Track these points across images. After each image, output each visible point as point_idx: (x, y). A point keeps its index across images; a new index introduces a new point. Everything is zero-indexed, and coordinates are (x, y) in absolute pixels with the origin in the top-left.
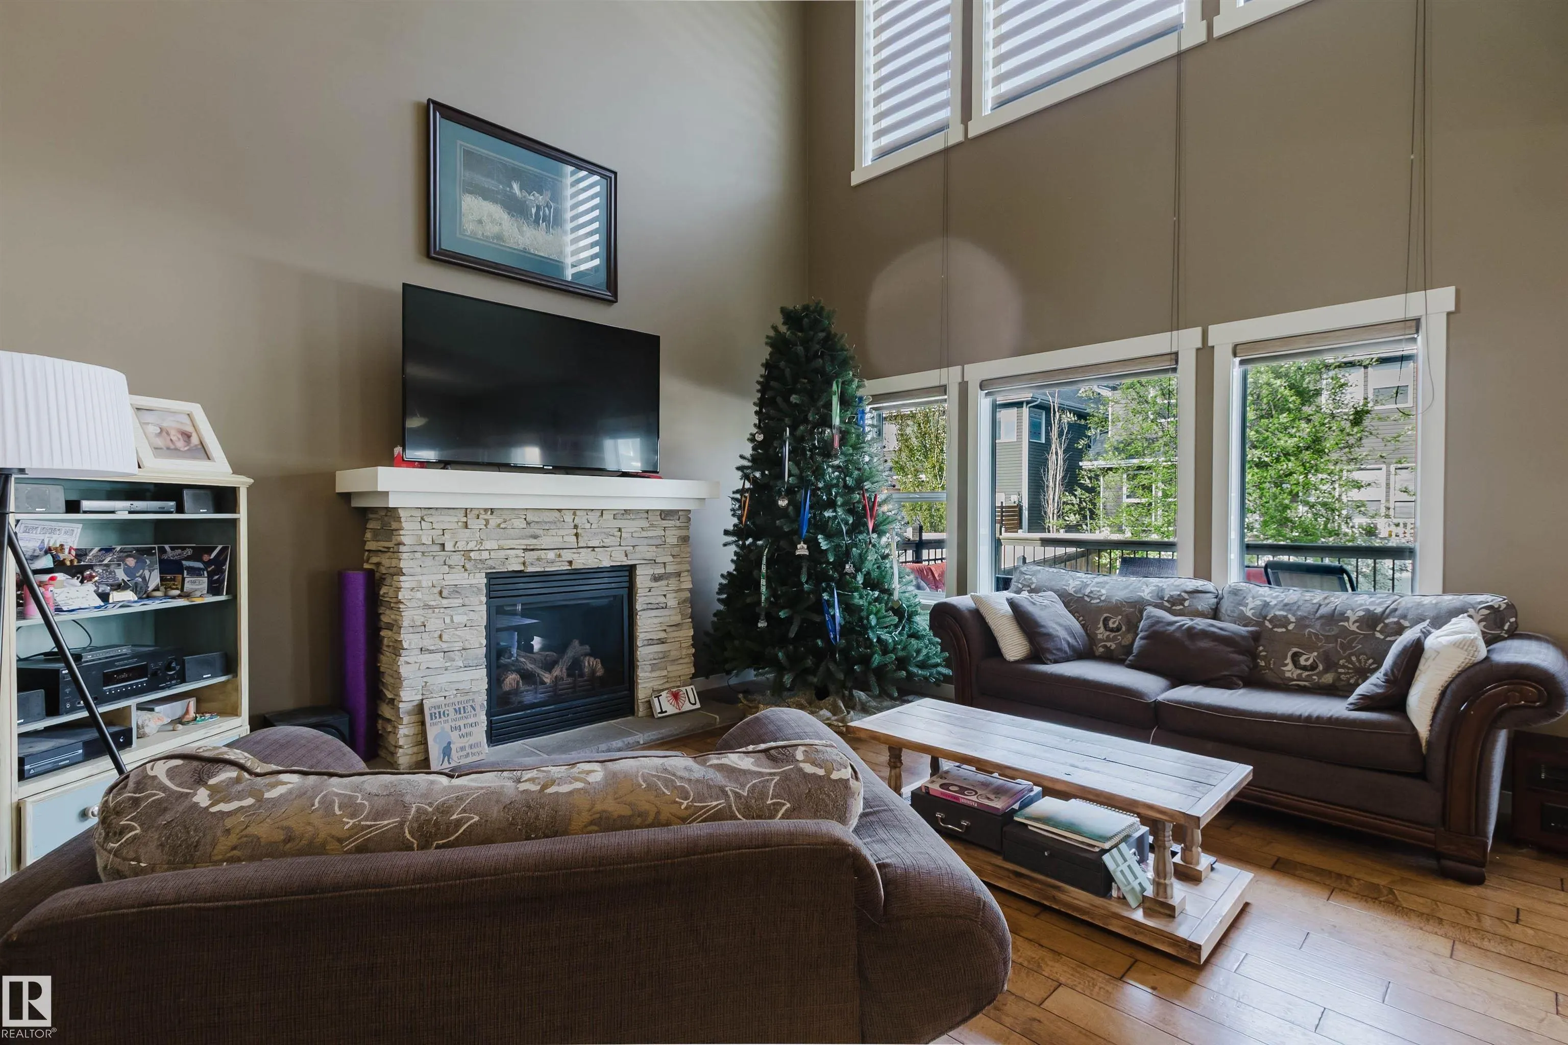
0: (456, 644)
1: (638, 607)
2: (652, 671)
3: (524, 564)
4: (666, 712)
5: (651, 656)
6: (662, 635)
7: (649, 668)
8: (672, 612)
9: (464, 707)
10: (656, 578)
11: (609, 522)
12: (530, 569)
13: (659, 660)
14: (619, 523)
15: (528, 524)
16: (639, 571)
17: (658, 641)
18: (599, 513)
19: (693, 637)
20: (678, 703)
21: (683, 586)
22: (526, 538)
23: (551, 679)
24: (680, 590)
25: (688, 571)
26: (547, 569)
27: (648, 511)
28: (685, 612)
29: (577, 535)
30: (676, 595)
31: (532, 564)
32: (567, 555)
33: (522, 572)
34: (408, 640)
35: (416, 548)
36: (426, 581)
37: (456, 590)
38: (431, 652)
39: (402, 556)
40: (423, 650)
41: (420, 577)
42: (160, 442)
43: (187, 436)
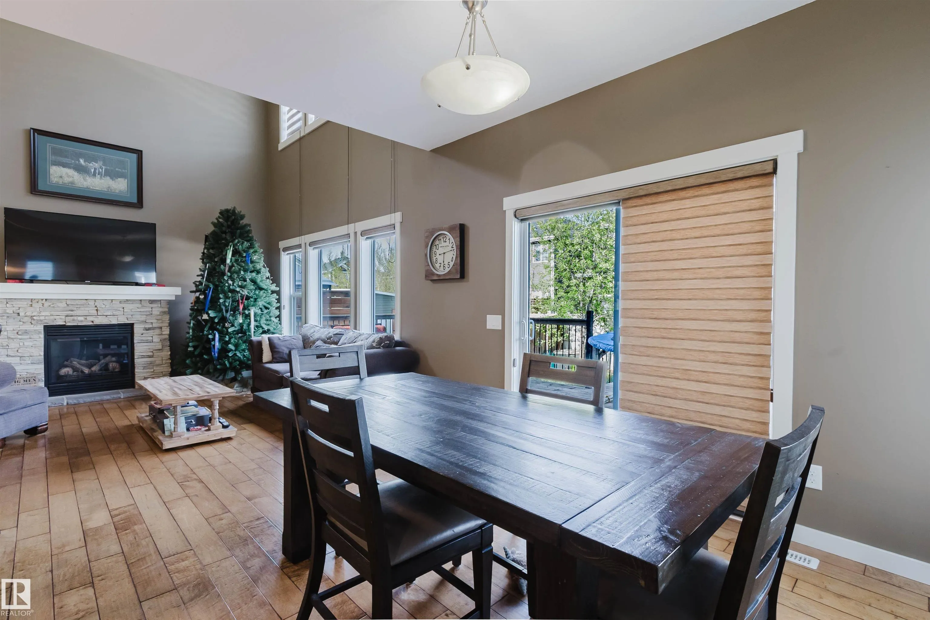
0: (25, 354)
2: (144, 369)
3: (65, 322)
6: (150, 354)
7: (142, 368)
8: (156, 344)
10: (147, 329)
11: (117, 305)
12: (69, 324)
13: (148, 365)
14: (123, 305)
15: (68, 305)
17: (147, 356)
19: (171, 355)
21: (164, 333)
22: (67, 311)
23: (89, 371)
24: (162, 334)
25: (167, 326)
26: (79, 324)
27: (141, 300)
28: (165, 344)
29: (97, 310)
30: (158, 337)
31: (69, 322)
32: (91, 319)
33: (65, 325)
36: (9, 328)
37: (26, 332)
38: (12, 356)
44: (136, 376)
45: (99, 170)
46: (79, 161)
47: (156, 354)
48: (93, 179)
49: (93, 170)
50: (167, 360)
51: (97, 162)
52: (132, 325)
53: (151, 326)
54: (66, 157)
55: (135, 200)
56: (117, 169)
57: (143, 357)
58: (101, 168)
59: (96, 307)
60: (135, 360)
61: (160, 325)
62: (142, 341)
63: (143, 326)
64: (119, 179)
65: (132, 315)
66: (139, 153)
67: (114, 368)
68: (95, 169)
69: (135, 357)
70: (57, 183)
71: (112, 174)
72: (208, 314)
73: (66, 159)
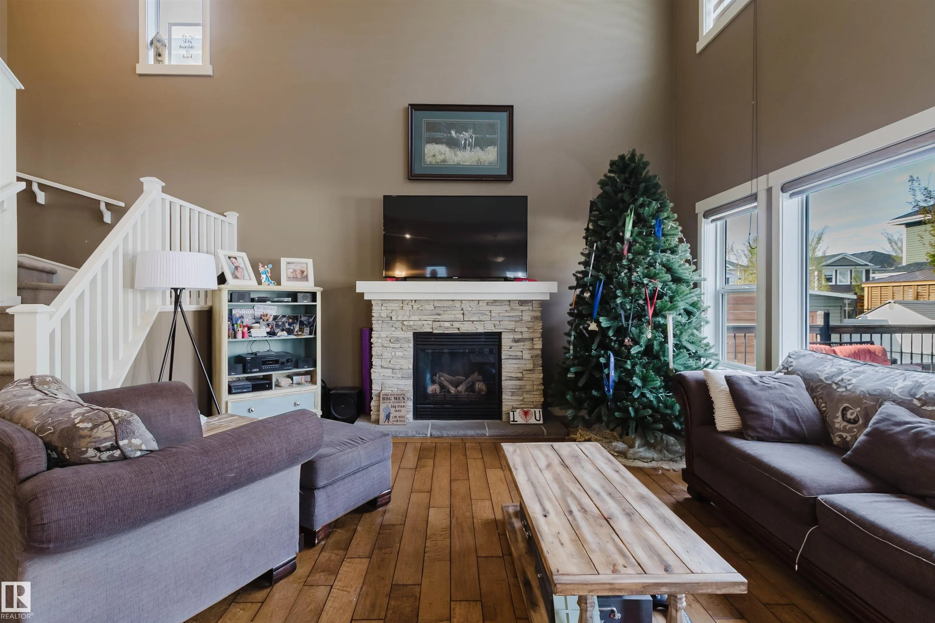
0: (396, 366)
1: (503, 357)
2: (512, 396)
3: (431, 327)
4: (517, 421)
5: (511, 387)
6: (520, 375)
7: (510, 394)
8: (527, 362)
9: (399, 397)
10: (516, 341)
11: (484, 308)
12: (435, 331)
13: (516, 390)
14: (490, 308)
15: (435, 307)
16: (504, 336)
17: (516, 379)
18: (477, 302)
19: (543, 378)
20: (526, 418)
21: (535, 347)
22: (434, 315)
23: (455, 391)
24: (533, 349)
25: (539, 338)
26: (445, 332)
27: (510, 301)
28: (537, 363)
29: (463, 314)
30: (529, 352)
31: (437, 329)
32: (457, 325)
33: (431, 332)
34: (375, 361)
35: (379, 319)
36: (383, 334)
37: (397, 340)
38: (386, 368)
39: (373, 322)
40: (382, 367)
41: (381, 333)
42: (291, 275)
43: (303, 272)
44: (504, 404)
45: (469, 140)
46: (451, 133)
47: (527, 375)
48: (464, 153)
49: (463, 142)
50: (539, 385)
51: (467, 132)
52: (500, 334)
53: (520, 337)
54: (439, 131)
55: (504, 172)
56: (487, 136)
57: (511, 378)
58: (471, 137)
59: (462, 309)
60: (503, 382)
61: (531, 336)
62: (511, 357)
63: (512, 337)
64: (489, 148)
65: (500, 321)
66: (509, 109)
67: (480, 390)
68: (466, 140)
69: (503, 378)
70: (431, 163)
71: (481, 144)
72: (599, 324)
73: (439, 133)
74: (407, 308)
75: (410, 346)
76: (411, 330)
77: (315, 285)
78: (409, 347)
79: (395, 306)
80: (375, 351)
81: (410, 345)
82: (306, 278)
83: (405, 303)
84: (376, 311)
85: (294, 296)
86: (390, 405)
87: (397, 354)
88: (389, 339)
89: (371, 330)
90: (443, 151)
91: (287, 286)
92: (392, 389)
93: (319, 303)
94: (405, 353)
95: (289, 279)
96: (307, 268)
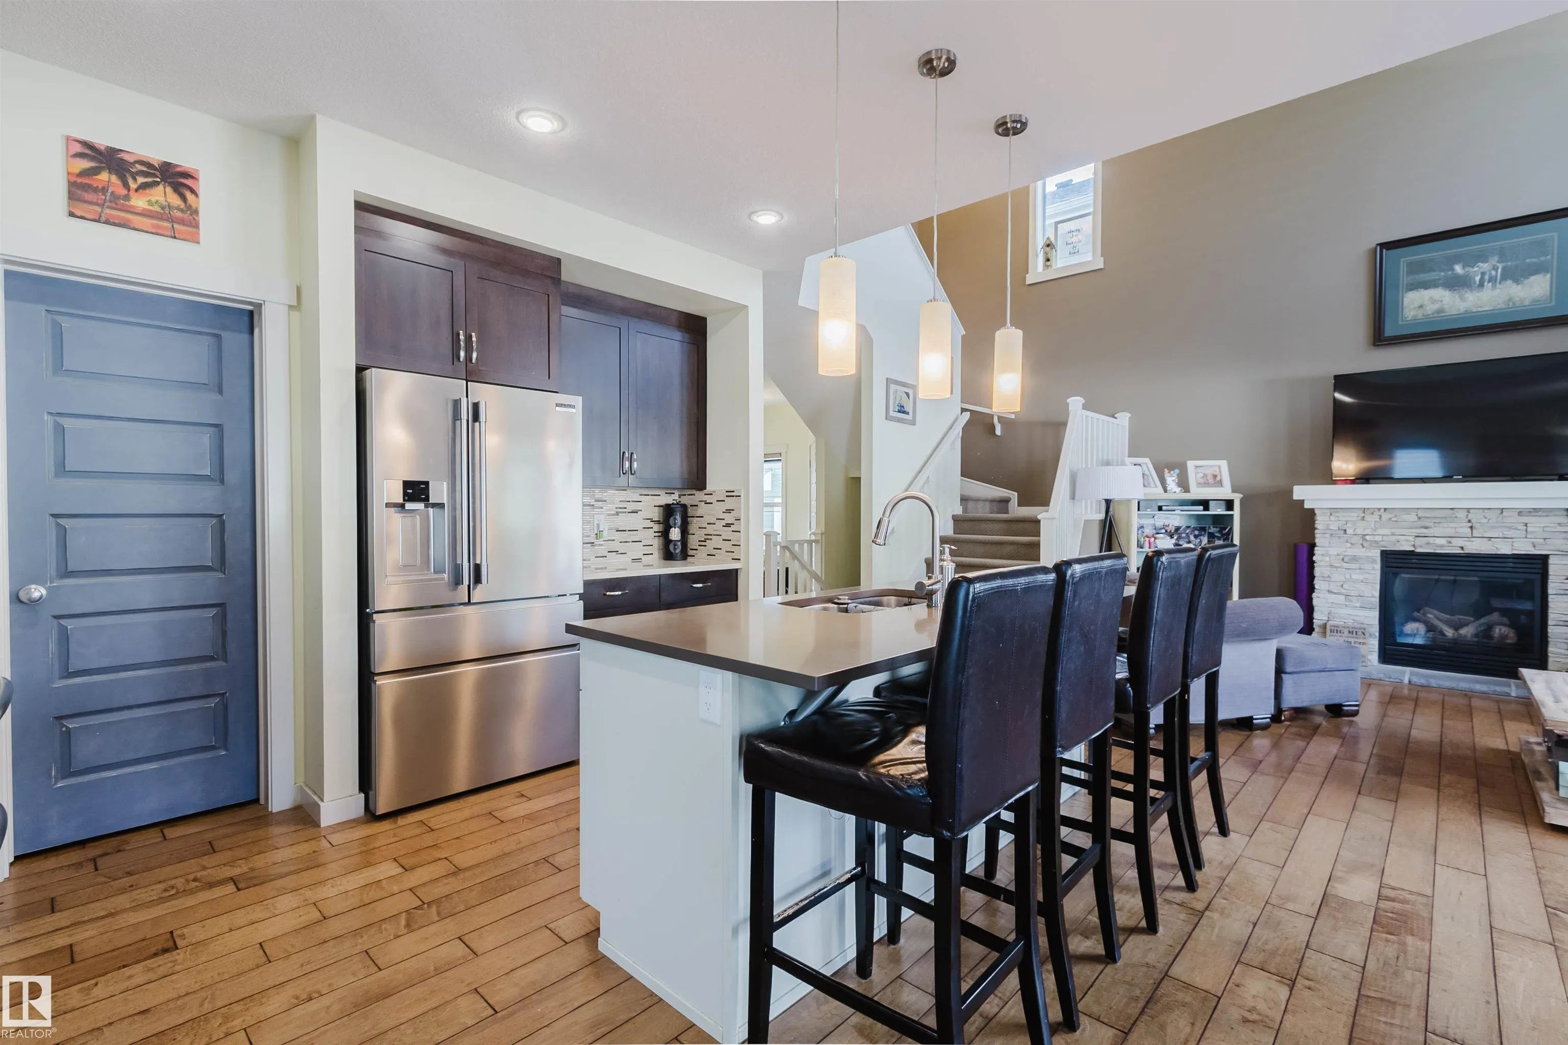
0: (1352, 592)
3: (1414, 546)
9: (1356, 632)
12: (1420, 550)
15: (1419, 518)
22: (1416, 528)
23: (1453, 634)
26: (1437, 551)
27: (1565, 510)
31: (1421, 547)
32: (1458, 542)
33: (1413, 551)
34: (1317, 583)
35: (1327, 532)
36: (1333, 551)
37: (1355, 559)
38: (1335, 593)
39: (1317, 536)
40: (1329, 592)
41: (1329, 549)
42: (1202, 481)
43: (1215, 476)
45: (1489, 273)
46: (1453, 270)
48: (1478, 294)
49: (1478, 278)
51: (1486, 261)
52: (1544, 558)
54: (1431, 270)
56: (1528, 260)
57: (1567, 623)
58: (1493, 268)
59: (1470, 521)
60: (1550, 628)
62: (1566, 592)
64: (1533, 278)
65: (1544, 539)
68: (1483, 274)
69: (1551, 623)
70: (1414, 319)
71: (1515, 274)
73: (1433, 274)
74: (1369, 518)
75: (1378, 566)
76: (1378, 547)
77: (1234, 491)
78: (1374, 569)
79: (1354, 516)
80: (1317, 572)
81: (1375, 566)
82: (1220, 483)
83: (1368, 512)
84: (1321, 523)
85: (1205, 504)
86: (1341, 640)
87: (1354, 576)
88: (1341, 557)
89: (1312, 546)
90: (1437, 297)
91: (1197, 492)
92: (1345, 621)
93: (1236, 512)
94: (1367, 576)
95: (1199, 485)
96: (1220, 471)
